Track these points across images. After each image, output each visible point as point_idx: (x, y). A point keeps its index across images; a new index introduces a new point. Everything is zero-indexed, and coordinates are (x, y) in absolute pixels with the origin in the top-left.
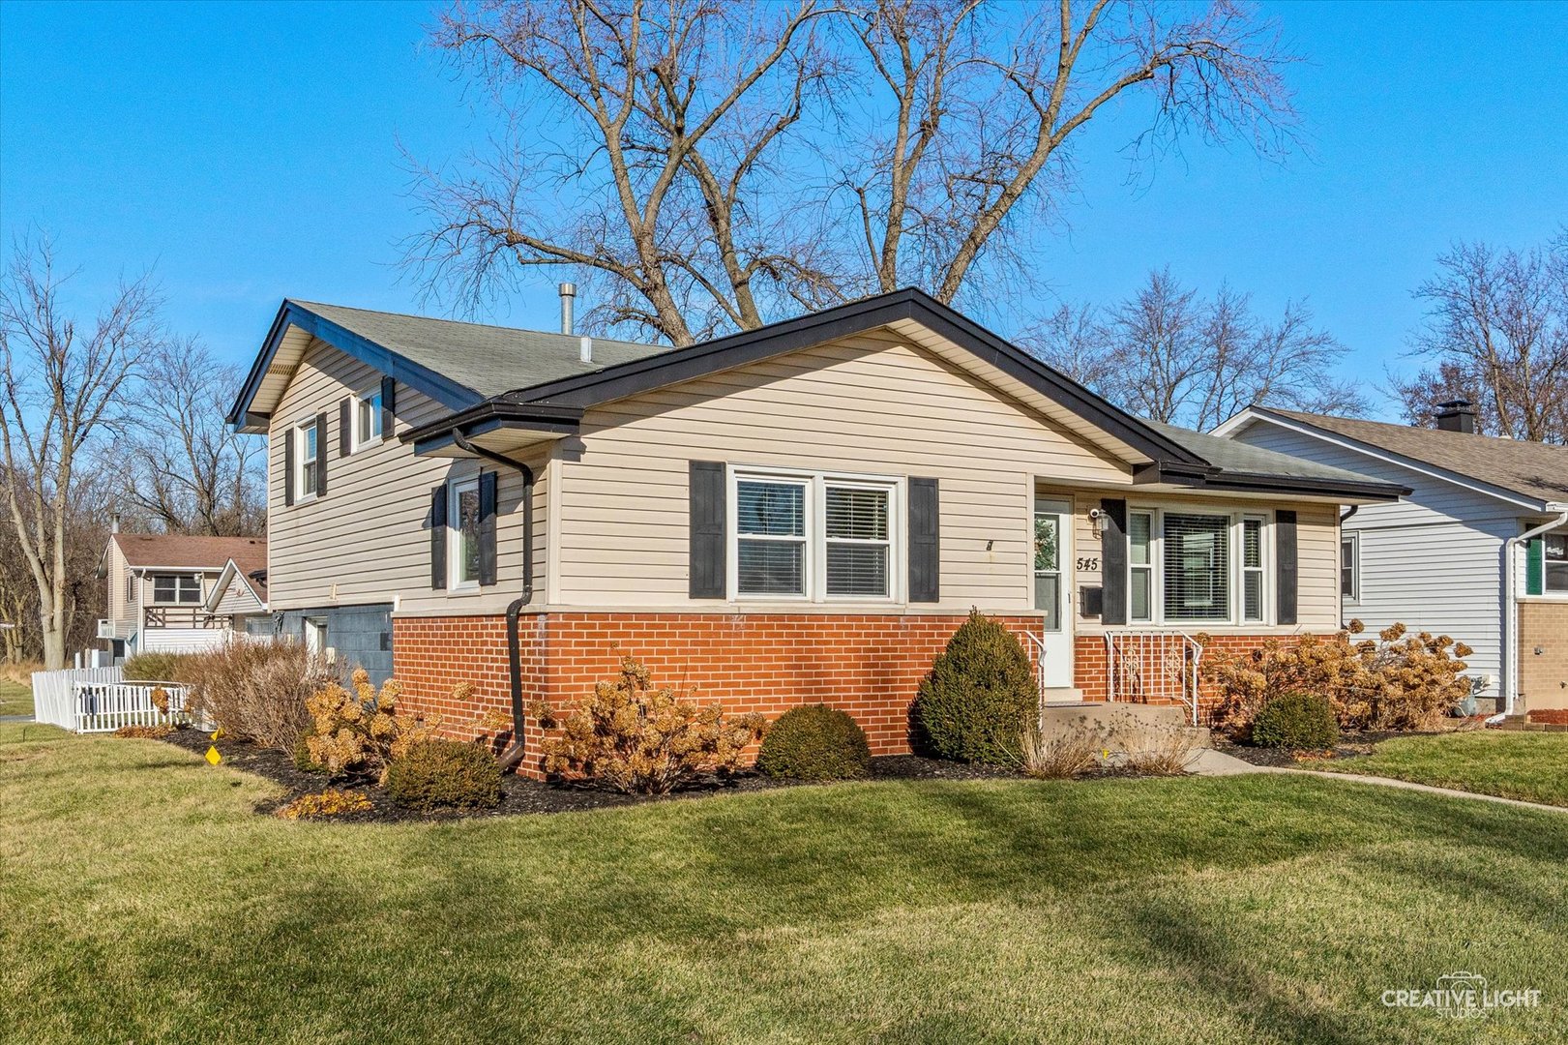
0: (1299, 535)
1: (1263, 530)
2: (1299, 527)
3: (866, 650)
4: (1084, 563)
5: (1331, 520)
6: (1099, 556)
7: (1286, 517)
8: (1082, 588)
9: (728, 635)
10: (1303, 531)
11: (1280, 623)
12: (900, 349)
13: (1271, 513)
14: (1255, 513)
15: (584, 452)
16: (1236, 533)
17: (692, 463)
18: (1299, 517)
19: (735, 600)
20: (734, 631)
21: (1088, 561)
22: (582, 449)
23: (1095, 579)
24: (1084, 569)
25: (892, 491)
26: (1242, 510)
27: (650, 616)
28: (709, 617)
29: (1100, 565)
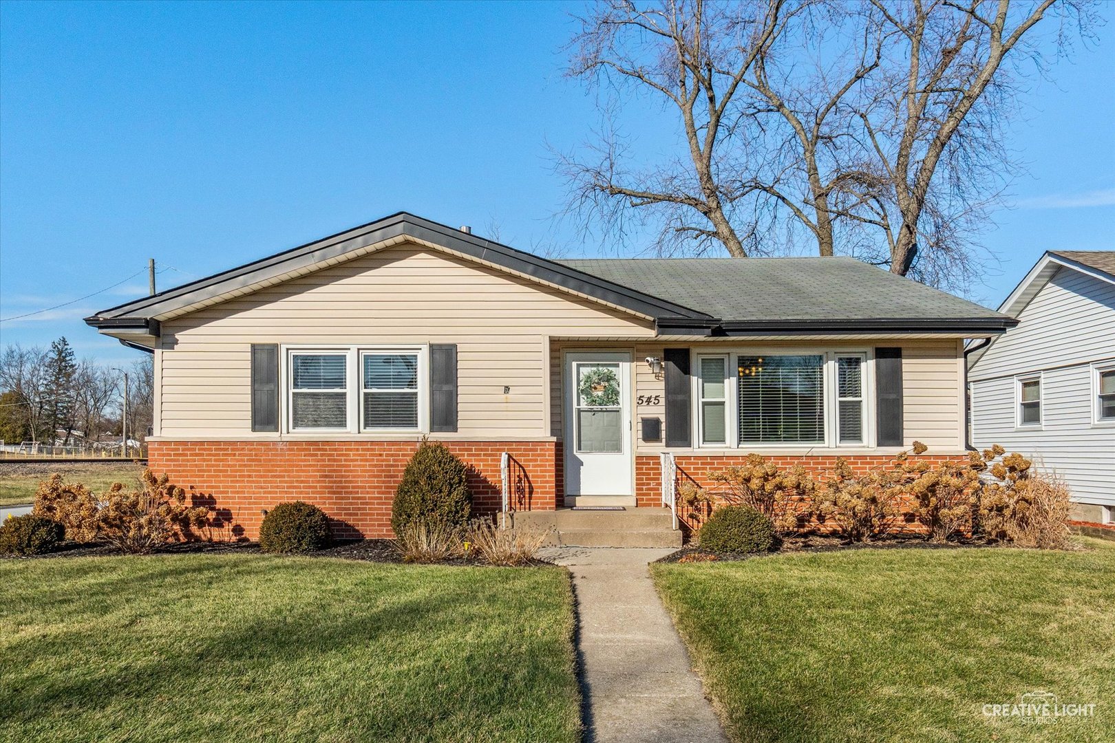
0: (905, 368)
1: (863, 365)
2: (904, 361)
3: (386, 466)
4: (645, 400)
5: (953, 353)
6: (662, 394)
7: (889, 354)
8: (643, 419)
9: (275, 455)
10: (909, 366)
11: (879, 445)
12: (423, 255)
13: (870, 350)
14: (852, 352)
15: (177, 344)
16: (831, 370)
17: (253, 346)
18: (904, 353)
19: (288, 432)
20: (279, 452)
21: (649, 398)
22: (176, 342)
23: (658, 412)
24: (645, 404)
25: (420, 354)
26: (832, 350)
27: (218, 443)
28: (260, 443)
29: (662, 401)
